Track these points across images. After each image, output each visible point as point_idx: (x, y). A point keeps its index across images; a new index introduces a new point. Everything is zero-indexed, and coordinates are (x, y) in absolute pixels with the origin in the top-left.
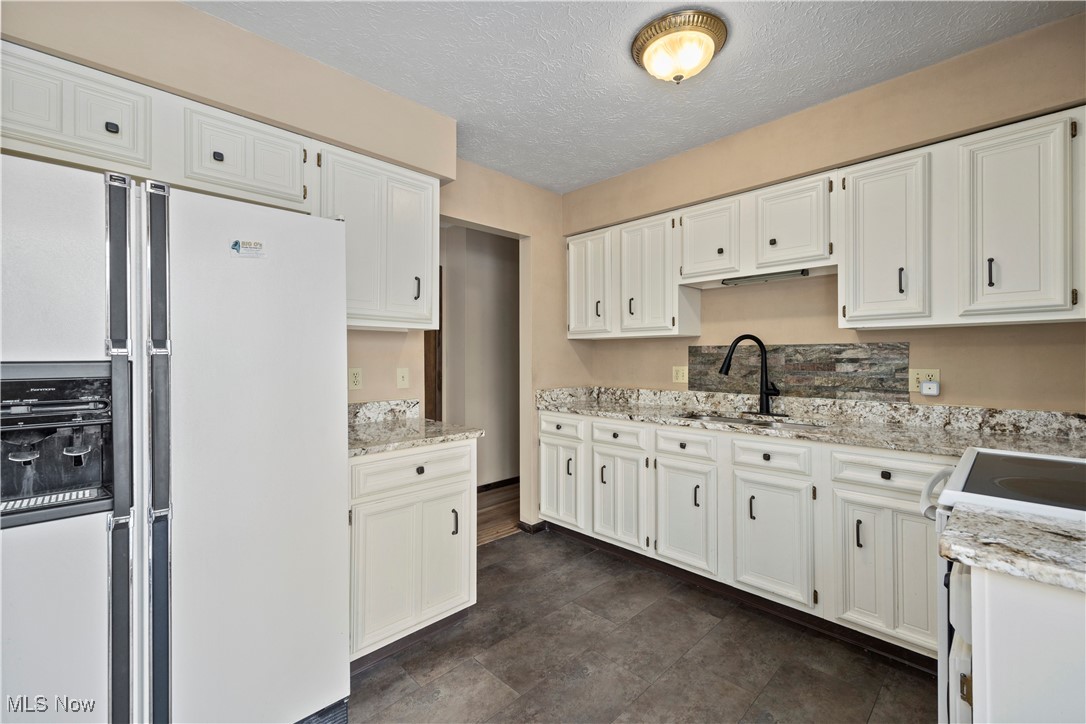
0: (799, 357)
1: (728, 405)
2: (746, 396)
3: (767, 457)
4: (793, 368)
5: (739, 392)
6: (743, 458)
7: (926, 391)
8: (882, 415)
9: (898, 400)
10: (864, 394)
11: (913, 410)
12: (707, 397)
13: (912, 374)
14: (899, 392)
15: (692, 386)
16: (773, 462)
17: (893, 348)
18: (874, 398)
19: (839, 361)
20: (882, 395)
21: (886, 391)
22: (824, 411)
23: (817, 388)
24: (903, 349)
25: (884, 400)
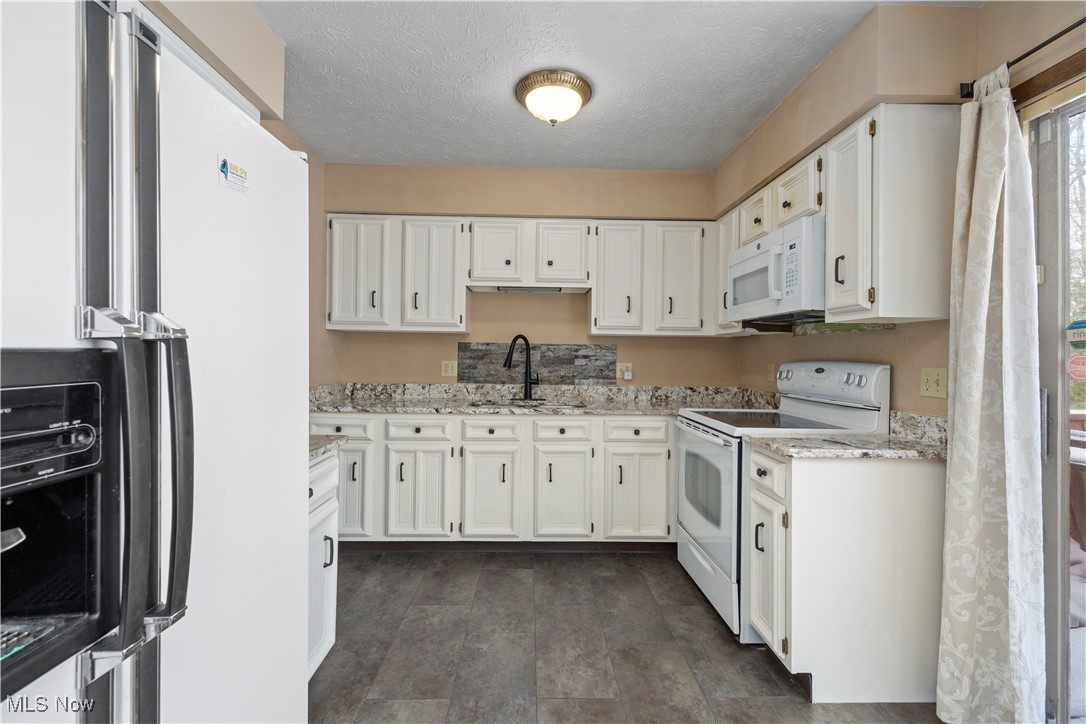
0: (550, 353)
1: (495, 394)
2: (511, 386)
3: (562, 431)
4: (546, 362)
5: (504, 383)
6: (543, 434)
7: (626, 377)
8: (603, 394)
9: (611, 383)
10: (591, 381)
11: (620, 390)
12: (477, 388)
13: (619, 366)
14: (611, 378)
15: (461, 378)
16: (568, 434)
17: (608, 349)
18: (597, 383)
19: (576, 357)
20: (601, 381)
21: (604, 378)
22: (568, 394)
23: (563, 377)
24: (612, 349)
25: (604, 384)
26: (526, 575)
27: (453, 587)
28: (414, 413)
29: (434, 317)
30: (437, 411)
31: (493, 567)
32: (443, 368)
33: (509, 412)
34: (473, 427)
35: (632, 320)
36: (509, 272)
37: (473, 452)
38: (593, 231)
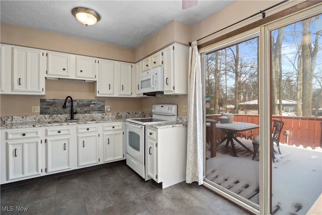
0: (81, 103)
1: (58, 118)
2: (65, 115)
3: (88, 129)
4: (79, 106)
5: (62, 114)
6: (80, 131)
7: (108, 110)
8: (100, 116)
9: (103, 113)
10: (96, 112)
11: (106, 114)
12: (50, 117)
13: (106, 107)
14: (103, 111)
15: (41, 113)
16: (90, 130)
17: (102, 101)
18: (98, 113)
19: (91, 104)
20: (100, 112)
21: (101, 111)
22: (88, 117)
23: (85, 111)
24: (103, 101)
25: (101, 113)
26: (76, 181)
27: (45, 192)
28: (22, 128)
29: (29, 89)
30: (34, 126)
31: (62, 181)
32: (33, 109)
33: (67, 124)
34: (51, 131)
35: (110, 92)
36: (64, 73)
37: (51, 141)
38: (97, 62)
